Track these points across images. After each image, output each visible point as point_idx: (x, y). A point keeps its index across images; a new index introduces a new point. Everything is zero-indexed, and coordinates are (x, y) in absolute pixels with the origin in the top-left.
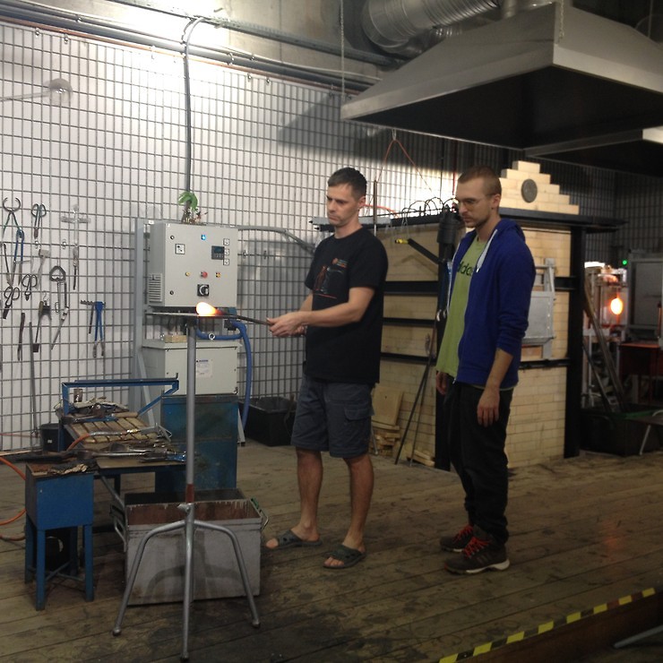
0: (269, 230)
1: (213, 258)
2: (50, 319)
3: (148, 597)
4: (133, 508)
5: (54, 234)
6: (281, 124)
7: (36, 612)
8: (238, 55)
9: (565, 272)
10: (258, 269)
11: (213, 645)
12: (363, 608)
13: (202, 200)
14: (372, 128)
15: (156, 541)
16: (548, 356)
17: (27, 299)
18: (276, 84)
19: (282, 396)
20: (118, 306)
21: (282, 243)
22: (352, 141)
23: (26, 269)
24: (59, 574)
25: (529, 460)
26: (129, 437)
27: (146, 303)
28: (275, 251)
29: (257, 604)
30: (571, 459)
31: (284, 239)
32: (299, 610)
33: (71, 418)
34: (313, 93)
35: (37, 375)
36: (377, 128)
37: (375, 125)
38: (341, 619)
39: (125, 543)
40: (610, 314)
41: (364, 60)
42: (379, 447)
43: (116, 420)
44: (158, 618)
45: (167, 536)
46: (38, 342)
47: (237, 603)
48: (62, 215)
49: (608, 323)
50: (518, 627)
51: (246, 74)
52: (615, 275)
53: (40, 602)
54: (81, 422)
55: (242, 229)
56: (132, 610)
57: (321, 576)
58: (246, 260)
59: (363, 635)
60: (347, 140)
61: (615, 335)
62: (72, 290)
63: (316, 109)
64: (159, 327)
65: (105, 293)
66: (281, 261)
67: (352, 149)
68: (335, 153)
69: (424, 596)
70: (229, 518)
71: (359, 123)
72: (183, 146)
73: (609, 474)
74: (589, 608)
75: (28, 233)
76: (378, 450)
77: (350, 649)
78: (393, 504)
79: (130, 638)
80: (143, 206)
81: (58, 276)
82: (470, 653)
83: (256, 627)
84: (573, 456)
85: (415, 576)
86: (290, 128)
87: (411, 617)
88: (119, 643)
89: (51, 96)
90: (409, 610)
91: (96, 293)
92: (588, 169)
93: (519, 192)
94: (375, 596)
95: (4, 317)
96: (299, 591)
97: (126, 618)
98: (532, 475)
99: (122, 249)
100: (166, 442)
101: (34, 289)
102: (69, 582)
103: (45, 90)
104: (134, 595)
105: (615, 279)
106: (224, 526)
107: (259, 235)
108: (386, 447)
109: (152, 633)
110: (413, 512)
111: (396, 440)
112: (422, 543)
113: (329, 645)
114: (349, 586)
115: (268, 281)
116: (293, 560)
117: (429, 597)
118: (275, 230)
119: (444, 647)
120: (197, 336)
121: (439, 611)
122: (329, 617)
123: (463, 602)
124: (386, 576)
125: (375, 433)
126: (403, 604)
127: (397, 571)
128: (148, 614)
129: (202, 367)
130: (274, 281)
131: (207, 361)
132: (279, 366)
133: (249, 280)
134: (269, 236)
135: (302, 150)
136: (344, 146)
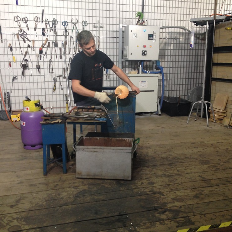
0: (177, 27)
1: (149, 39)
3: (84, 175)
4: (85, 138)
7: (43, 176)
10: (172, 45)
12: (175, 193)
19: (180, 97)
20: (115, 60)
21: (183, 33)
31: (184, 31)
32: (145, 190)
38: (162, 196)
42: (216, 119)
44: (86, 185)
53: (45, 172)
56: (78, 180)
58: (167, 41)
59: (168, 207)
64: (131, 69)
65: (110, 55)
66: (182, 41)
69: (207, 191)
76: (216, 121)
77: (158, 213)
78: (212, 145)
79: (69, 193)
80: (124, 20)
82: (218, 226)
85: (207, 180)
87: (196, 201)
90: (196, 197)
94: (183, 187)
96: (149, 181)
99: (116, 38)
104: (79, 174)
107: (173, 30)
108: (219, 119)
109: (79, 191)
110: (220, 149)
111: (224, 116)
112: (218, 164)
113: (149, 209)
114: (173, 181)
115: (176, 50)
116: (154, 165)
117: (209, 191)
118: (180, 28)
119: (205, 220)
120: (143, 72)
121: (211, 199)
122: (157, 195)
123: (226, 197)
124: (193, 178)
125: (214, 113)
126: (196, 193)
127: (200, 176)
128: (83, 183)
129: (143, 84)
130: (179, 50)
131: (145, 82)
132: (180, 85)
133: (168, 49)
134: (177, 30)
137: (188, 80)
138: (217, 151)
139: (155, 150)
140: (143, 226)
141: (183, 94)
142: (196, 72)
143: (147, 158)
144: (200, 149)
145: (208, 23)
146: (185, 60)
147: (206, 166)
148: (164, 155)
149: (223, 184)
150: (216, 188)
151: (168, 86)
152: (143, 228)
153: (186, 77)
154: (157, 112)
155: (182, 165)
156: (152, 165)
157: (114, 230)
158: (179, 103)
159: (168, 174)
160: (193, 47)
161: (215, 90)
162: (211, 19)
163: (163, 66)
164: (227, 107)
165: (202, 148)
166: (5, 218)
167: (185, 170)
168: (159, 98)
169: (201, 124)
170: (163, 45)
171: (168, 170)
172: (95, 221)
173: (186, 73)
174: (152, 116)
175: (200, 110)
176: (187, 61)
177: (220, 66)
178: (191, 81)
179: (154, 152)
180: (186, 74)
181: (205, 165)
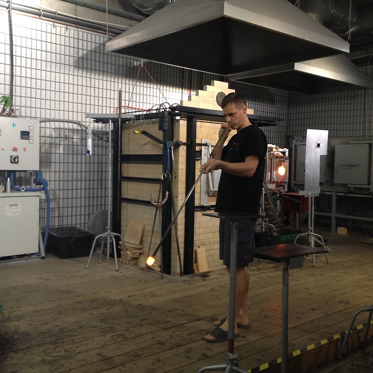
0: (68, 122)
1: (21, 139)
6: (76, 55)
8: (47, 12)
10: (62, 147)
13: (17, 101)
14: (137, 60)
18: (72, 31)
21: (78, 130)
22: (125, 68)
28: (73, 135)
31: (79, 128)
34: (98, 37)
36: (140, 61)
40: (277, 175)
41: (131, 18)
42: (129, 259)
49: (276, 180)
51: (52, 23)
52: (281, 152)
55: (46, 121)
58: (53, 141)
60: (121, 68)
61: (281, 188)
63: (100, 47)
66: (77, 141)
67: (124, 73)
68: (113, 75)
72: (8, 67)
73: (267, 274)
76: (128, 261)
78: (120, 300)
85: (109, 359)
86: (83, 58)
93: (215, 100)
98: (220, 276)
105: (281, 154)
107: (61, 125)
108: (134, 259)
110: (131, 306)
111: (140, 254)
112: (125, 330)
114: (57, 369)
115: (68, 154)
116: (28, 348)
118: (73, 122)
120: (13, 189)
124: (88, 360)
125: (126, 250)
127: (98, 354)
129: (14, 209)
130: (73, 154)
131: (17, 205)
132: (76, 207)
133: (55, 153)
134: (68, 126)
135: (91, 73)
136: (119, 71)
137: (89, 200)
138: (126, 310)
139: (30, 320)
141: (83, 222)
142: (100, 187)
143: (16, 337)
144: (103, 310)
145: (111, 121)
146: (84, 170)
147: (109, 336)
148: (45, 328)
149: (131, 361)
150: (120, 370)
151: (57, 210)
153: (85, 195)
154: (38, 254)
155: (73, 340)
156: (23, 347)
158: (75, 238)
159: (49, 358)
160: (91, 154)
161: (127, 215)
162: (115, 117)
163: (47, 179)
164: (143, 240)
165: (106, 308)
167: (77, 347)
168: (42, 229)
169: (108, 268)
170: (46, 147)
171: (50, 353)
173: (85, 189)
174: (30, 260)
175: (106, 244)
176: (86, 172)
177: (131, 181)
178: (93, 201)
179: (30, 324)
180: (85, 191)
181: (106, 336)
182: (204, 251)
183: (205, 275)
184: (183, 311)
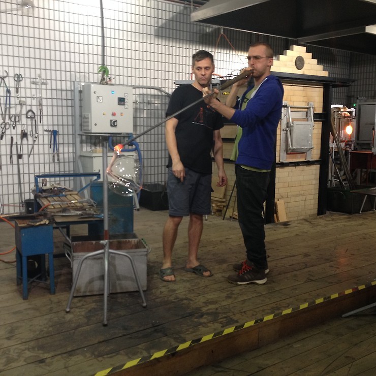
0: (151, 88)
1: (119, 104)
2: (28, 140)
3: (85, 292)
4: (76, 244)
5: (27, 91)
6: (156, 25)
7: (23, 301)
9: (319, 110)
10: (145, 111)
11: (120, 317)
12: (203, 296)
13: (112, 71)
14: (209, 27)
15: (89, 262)
16: (309, 159)
17: (14, 128)
18: (153, 1)
19: (160, 183)
20: (66, 132)
21: (158, 95)
22: (198, 35)
23: (13, 112)
24: (35, 280)
25: (298, 217)
26: (73, 205)
27: (81, 130)
28: (154, 100)
29: (145, 295)
30: (321, 216)
31: (160, 94)
32: (168, 298)
33: (40, 196)
34: (175, 6)
35: (21, 172)
36: (212, 27)
37: (211, 25)
38: (191, 302)
39: (72, 263)
40: (345, 134)
42: (214, 211)
43: (65, 196)
44: (90, 303)
45: (95, 258)
46: (21, 153)
47: (134, 294)
48: (32, 80)
49: (344, 139)
50: (288, 306)
52: (348, 112)
53: (25, 295)
54: (46, 197)
55: (135, 87)
56: (76, 299)
57: (181, 280)
58: (138, 106)
59: (204, 311)
60: (195, 34)
61: (348, 146)
62: (39, 123)
63: (176, 16)
64: (89, 145)
65: (58, 125)
66: (158, 106)
67: (198, 40)
68: (188, 43)
69: (237, 290)
70: (129, 249)
71: (202, 24)
72: (100, 39)
73: (342, 224)
74: (328, 295)
75: (13, 91)
76: (214, 212)
77: (196, 318)
78: (221, 241)
79: (75, 314)
80: (78, 74)
81: (31, 116)
82: (262, 320)
83: (145, 307)
84: (323, 214)
86: (162, 27)
87: (230, 301)
88: (69, 317)
89: (23, 10)
90: (228, 297)
91: (53, 125)
92: (335, 50)
93: (294, 63)
94: (210, 290)
95: (2, 139)
96: (169, 288)
97: (73, 303)
98: (299, 225)
99: (67, 99)
100: (93, 208)
101: (17, 123)
102: (42, 284)
103: (19, 6)
104: (77, 290)
105: (348, 114)
106: (127, 253)
107: (145, 91)
108: (218, 211)
109: (87, 311)
110: (232, 245)
111: (224, 206)
113: (185, 316)
114: (196, 285)
115: (151, 118)
117: (240, 290)
118: (154, 88)
119: (248, 317)
121: (245, 298)
122: (185, 302)
123: (259, 293)
126: (225, 294)
127: (223, 277)
128: (85, 301)
130: (154, 118)
132: (158, 166)
133: (140, 118)
134: (151, 92)
135: (169, 41)
136: (193, 38)
138: (230, 248)
139: (156, 254)
140: (186, 332)
141: (163, 179)
144: (210, 248)
147: (225, 266)
152: (188, 334)
157: (156, 340)
164: (226, 194)
165: (212, 247)
166: (10, 351)
172: (129, 336)
179: (157, 257)
181: (223, 265)
182: (283, 203)
183: (286, 224)
184: (278, 249)
